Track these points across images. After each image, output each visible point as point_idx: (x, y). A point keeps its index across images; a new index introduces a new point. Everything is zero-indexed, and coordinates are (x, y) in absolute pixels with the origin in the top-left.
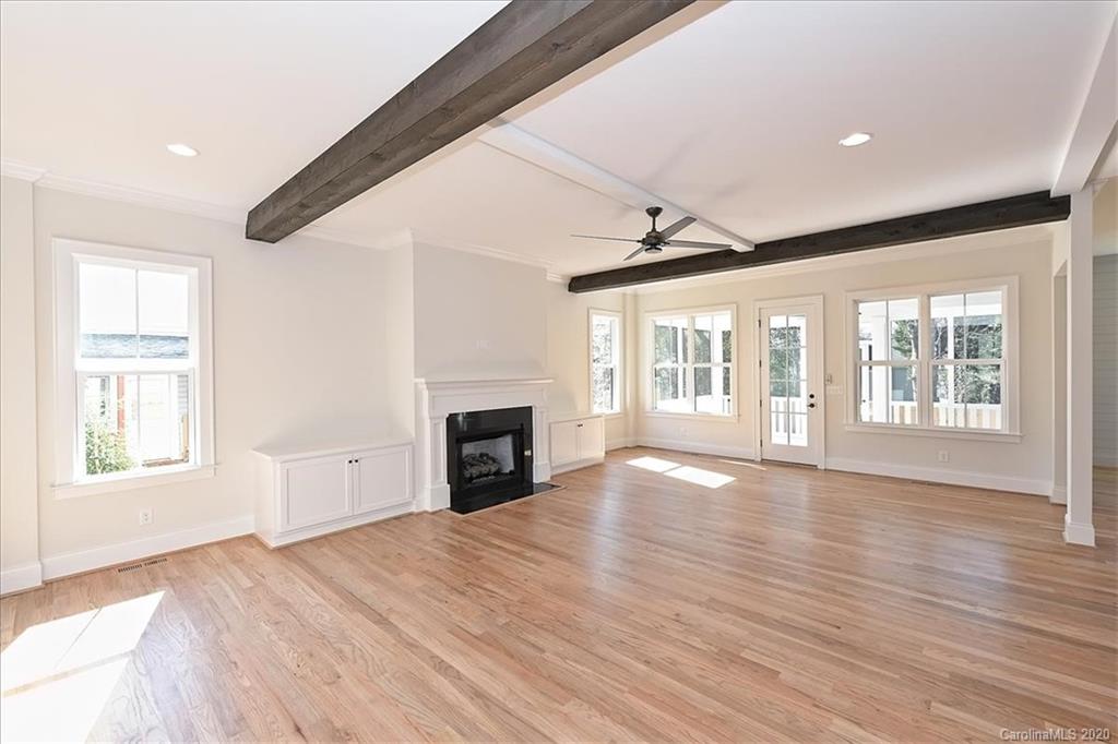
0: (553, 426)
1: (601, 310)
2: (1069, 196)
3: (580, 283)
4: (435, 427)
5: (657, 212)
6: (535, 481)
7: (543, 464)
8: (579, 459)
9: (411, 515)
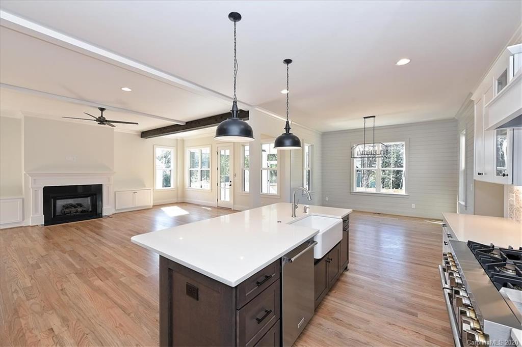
0: (116, 193)
1: (160, 146)
2: (249, 111)
3: (145, 134)
4: (36, 192)
5: (102, 110)
6: (103, 215)
7: (108, 208)
8: (134, 206)
9: (21, 227)
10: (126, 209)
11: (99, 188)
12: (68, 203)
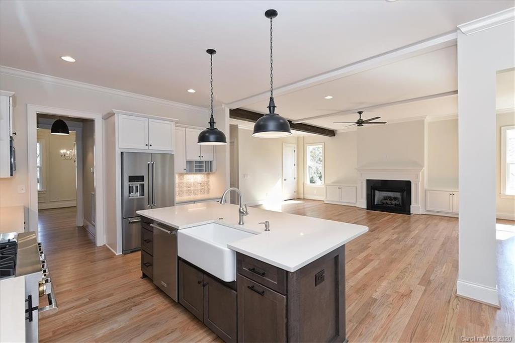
5: (360, 113)
6: (411, 213)
7: (416, 207)
8: (451, 212)
9: (355, 207)
10: (438, 212)
11: (408, 184)
12: (389, 195)
